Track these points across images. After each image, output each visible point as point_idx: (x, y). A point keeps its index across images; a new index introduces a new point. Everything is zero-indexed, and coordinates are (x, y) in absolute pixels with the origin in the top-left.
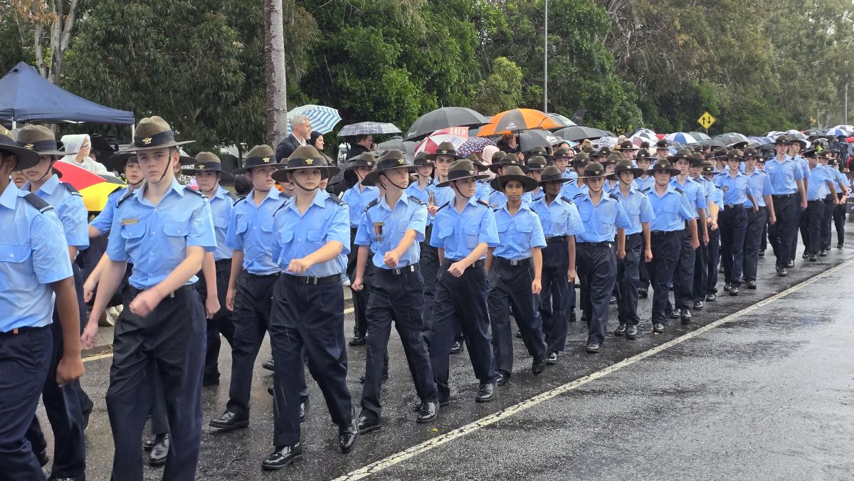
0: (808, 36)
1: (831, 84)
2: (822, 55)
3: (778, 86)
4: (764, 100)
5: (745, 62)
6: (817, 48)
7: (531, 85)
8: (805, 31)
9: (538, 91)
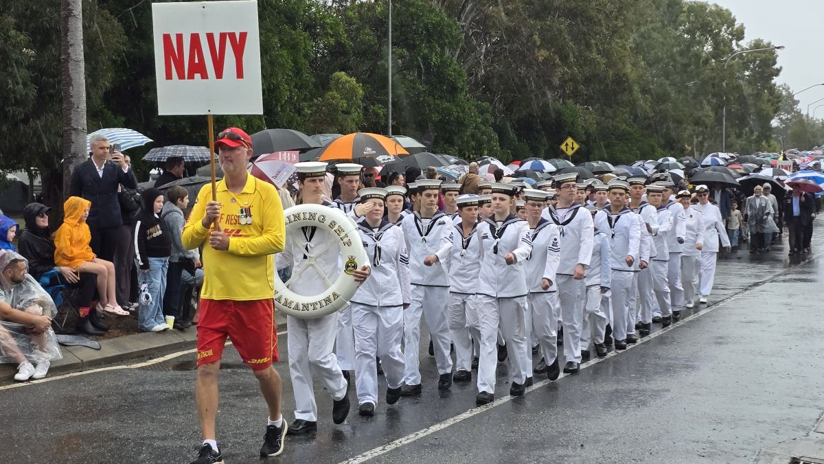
0: (682, 53)
1: (708, 108)
2: (698, 75)
3: (648, 110)
4: (634, 125)
5: (612, 82)
6: (692, 67)
7: (374, 104)
8: (678, 48)
9: (381, 112)
